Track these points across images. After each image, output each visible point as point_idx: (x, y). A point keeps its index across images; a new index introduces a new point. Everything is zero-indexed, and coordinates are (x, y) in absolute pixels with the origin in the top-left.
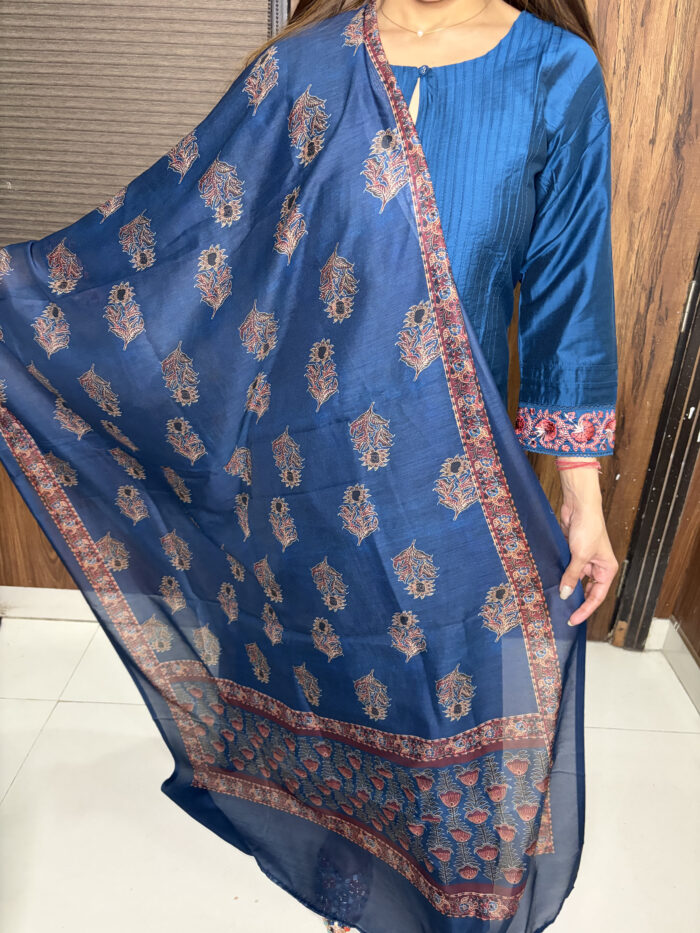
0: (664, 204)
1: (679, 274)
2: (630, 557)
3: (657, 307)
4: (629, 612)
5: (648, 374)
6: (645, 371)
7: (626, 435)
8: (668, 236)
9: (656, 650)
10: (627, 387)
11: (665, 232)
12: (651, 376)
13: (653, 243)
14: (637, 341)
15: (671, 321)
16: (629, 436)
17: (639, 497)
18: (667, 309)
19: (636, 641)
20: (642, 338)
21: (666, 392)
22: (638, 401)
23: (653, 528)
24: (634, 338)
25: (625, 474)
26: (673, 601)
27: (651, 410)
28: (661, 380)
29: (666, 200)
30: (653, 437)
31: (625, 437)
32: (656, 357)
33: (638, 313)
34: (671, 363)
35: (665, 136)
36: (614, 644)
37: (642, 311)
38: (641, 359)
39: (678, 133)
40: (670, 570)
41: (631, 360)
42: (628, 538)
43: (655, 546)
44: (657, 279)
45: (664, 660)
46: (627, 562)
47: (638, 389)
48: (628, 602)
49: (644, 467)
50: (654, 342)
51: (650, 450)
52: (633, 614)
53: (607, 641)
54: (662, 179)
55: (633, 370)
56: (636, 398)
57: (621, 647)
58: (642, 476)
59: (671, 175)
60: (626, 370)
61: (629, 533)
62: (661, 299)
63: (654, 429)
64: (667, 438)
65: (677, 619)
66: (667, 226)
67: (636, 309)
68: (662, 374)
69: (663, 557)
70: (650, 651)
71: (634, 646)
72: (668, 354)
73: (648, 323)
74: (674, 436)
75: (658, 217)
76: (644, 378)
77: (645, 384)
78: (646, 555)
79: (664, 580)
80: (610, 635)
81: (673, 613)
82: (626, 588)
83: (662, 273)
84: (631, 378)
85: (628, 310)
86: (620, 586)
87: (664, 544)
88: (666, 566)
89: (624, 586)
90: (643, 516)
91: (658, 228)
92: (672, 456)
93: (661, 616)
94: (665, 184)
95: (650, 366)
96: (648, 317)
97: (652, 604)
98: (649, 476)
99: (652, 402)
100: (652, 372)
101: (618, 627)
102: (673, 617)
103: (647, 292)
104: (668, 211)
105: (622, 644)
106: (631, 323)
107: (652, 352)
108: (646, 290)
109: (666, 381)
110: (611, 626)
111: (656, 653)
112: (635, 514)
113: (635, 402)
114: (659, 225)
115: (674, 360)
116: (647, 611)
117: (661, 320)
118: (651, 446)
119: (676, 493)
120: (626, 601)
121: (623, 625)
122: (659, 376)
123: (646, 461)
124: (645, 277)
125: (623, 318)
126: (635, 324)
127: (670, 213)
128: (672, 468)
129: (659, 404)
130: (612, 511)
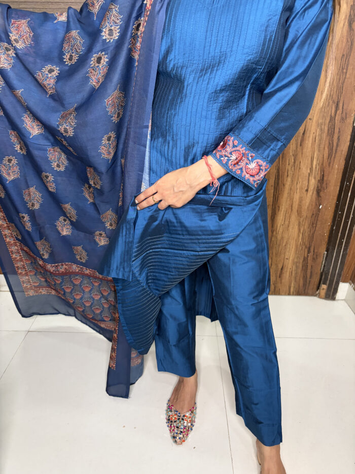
0: (343, 55)
1: (352, 93)
2: (327, 251)
3: (341, 113)
4: (327, 280)
5: (336, 150)
6: (334, 148)
7: (325, 184)
8: (346, 73)
9: (342, 300)
10: (325, 158)
11: (345, 71)
12: (338, 150)
13: (338, 77)
14: (330, 132)
15: (348, 120)
16: (326, 184)
17: (332, 217)
18: (346, 113)
19: (331, 295)
20: (333, 130)
21: (346, 160)
22: (331, 165)
23: (340, 234)
24: (328, 130)
25: (324, 205)
26: (350, 272)
27: (338, 170)
28: (343, 152)
29: (345, 53)
30: (339, 184)
31: (324, 185)
32: (340, 141)
33: (331, 116)
34: (348, 144)
35: (344, 17)
36: (320, 297)
37: (333, 115)
38: (332, 141)
39: (350, 15)
40: (349, 257)
41: (327, 142)
42: (327, 240)
43: (341, 243)
44: (340, 97)
45: (346, 304)
46: (326, 253)
47: (330, 159)
48: (327, 274)
49: (335, 201)
50: (339, 132)
51: (338, 192)
52: (330, 281)
53: (316, 296)
54: (342, 41)
55: (328, 148)
56: (330, 163)
57: (323, 298)
58: (334, 206)
59: (347, 39)
60: (324, 148)
61: (327, 237)
62: (343, 108)
63: (340, 180)
64: (346, 184)
65: (353, 283)
66: (345, 67)
67: (330, 114)
68: (344, 150)
69: (345, 250)
70: (338, 300)
71: (330, 298)
72: (347, 138)
73: (336, 121)
74: (350, 184)
75: (341, 62)
76: (334, 152)
77: (335, 156)
78: (336, 249)
79: (346, 262)
80: (317, 292)
81: (351, 279)
82: (326, 267)
83: (343, 94)
84: (327, 152)
85: (325, 115)
86: (323, 266)
87: (345, 243)
88: (347, 254)
89: (324, 266)
90: (334, 228)
91: (341, 69)
92: (349, 194)
93: (344, 282)
94: (344, 44)
95: (337, 145)
96: (336, 118)
97: (339, 275)
98: (337, 206)
99: (339, 166)
100: (338, 148)
101: (322, 288)
102: (351, 282)
103: (336, 104)
104: (346, 59)
105: (324, 297)
106: (327, 122)
107: (339, 137)
108: (335, 103)
109: (346, 154)
110: (318, 288)
111: (341, 301)
112: (330, 227)
113: (329, 165)
114: (341, 67)
115: (350, 141)
116: (337, 279)
117: (343, 120)
118: (338, 189)
119: (352, 214)
120: (326, 274)
121: (324, 287)
122: (342, 151)
123: (336, 198)
124: (334, 96)
125: (323, 119)
126: (329, 122)
127: (347, 61)
128: (349, 201)
129: (342, 167)
130: (318, 226)
